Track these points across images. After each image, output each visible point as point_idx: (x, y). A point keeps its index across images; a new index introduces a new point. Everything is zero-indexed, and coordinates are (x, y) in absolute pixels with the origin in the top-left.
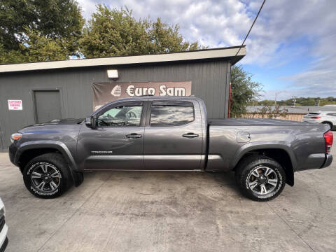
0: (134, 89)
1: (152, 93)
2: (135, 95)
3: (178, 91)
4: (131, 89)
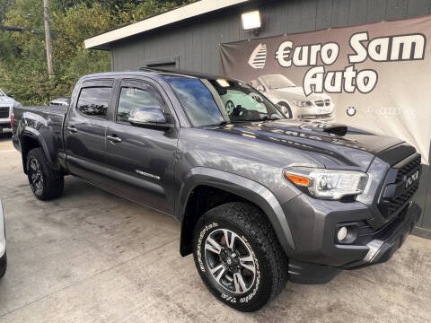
0: (292, 50)
1: (329, 56)
2: (292, 63)
3: (402, 45)
4: (286, 49)
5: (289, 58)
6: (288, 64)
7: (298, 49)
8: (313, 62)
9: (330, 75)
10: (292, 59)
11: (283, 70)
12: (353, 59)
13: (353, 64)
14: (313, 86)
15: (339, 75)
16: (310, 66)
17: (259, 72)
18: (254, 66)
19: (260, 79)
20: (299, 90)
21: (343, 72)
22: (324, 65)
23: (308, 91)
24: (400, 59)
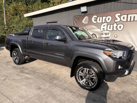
0: (97, 18)
1: (109, 20)
2: (97, 22)
3: (131, 17)
4: (95, 18)
5: (96, 20)
7: (99, 18)
8: (104, 21)
9: (109, 26)
11: (94, 24)
12: (116, 21)
13: (116, 22)
14: (104, 29)
15: (112, 26)
16: (102, 23)
17: (86, 25)
18: (84, 23)
19: (86, 27)
20: (99, 30)
21: (113, 25)
22: (107, 22)
23: (102, 30)
24: (130, 21)
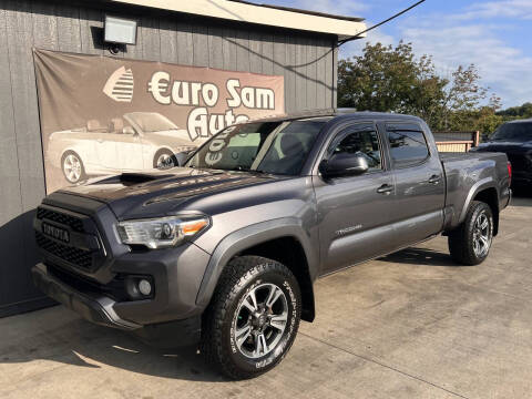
0: (170, 84)
1: (210, 98)
2: (171, 99)
3: (262, 96)
4: (161, 81)
5: (168, 93)
6: (166, 100)
7: (177, 85)
8: (195, 102)
9: (214, 117)
10: (171, 95)
11: (161, 107)
12: (231, 103)
13: (231, 108)
14: (198, 129)
15: (221, 118)
16: (192, 107)
18: (114, 97)
20: (182, 134)
21: (224, 115)
22: (206, 106)
23: (194, 135)
24: (262, 107)
